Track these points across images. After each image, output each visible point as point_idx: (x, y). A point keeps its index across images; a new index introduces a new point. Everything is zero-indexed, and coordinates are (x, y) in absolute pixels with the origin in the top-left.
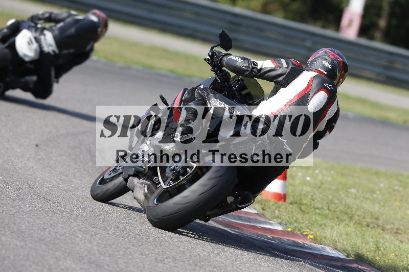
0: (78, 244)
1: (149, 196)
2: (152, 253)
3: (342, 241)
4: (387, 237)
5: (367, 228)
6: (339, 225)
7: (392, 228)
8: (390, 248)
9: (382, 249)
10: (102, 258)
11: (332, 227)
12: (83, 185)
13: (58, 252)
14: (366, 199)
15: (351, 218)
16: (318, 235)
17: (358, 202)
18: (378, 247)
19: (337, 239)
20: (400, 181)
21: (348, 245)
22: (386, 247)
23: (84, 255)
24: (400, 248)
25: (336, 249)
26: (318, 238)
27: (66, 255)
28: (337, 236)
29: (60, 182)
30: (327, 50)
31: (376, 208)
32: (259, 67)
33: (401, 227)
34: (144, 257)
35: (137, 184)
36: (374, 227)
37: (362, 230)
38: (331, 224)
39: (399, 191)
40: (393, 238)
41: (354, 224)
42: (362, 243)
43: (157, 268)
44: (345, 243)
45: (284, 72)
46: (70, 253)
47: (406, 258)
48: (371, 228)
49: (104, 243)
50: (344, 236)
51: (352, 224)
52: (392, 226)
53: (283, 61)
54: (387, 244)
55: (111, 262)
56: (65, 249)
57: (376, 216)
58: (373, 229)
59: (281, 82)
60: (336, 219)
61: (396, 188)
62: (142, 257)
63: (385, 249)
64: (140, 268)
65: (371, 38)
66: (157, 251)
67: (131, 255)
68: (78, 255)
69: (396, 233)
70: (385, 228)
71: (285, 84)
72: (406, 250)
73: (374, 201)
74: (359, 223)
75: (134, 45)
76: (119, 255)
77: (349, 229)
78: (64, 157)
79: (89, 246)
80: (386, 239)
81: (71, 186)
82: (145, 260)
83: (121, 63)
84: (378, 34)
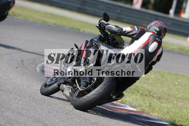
0: (12, 104)
1: (72, 94)
2: (46, 109)
3: (134, 103)
4: (155, 100)
5: (145, 96)
6: (133, 95)
7: (157, 97)
8: (156, 106)
9: (152, 106)
10: (23, 111)
11: (130, 96)
12: (14, 77)
13: (3, 108)
14: (145, 83)
15: (138, 92)
16: (123, 100)
17: (141, 84)
18: (151, 105)
19: (132, 101)
20: (161, 75)
21: (137, 104)
22: (154, 105)
23: (15, 110)
24: (161, 106)
25: (131, 106)
26: (123, 101)
27: (7, 110)
28: (132, 100)
29: (4, 76)
30: (157, 22)
31: (149, 87)
32: (124, 30)
33: (161, 96)
34: (43, 110)
35: (66, 88)
36: (149, 96)
37: (143, 97)
38: (129, 95)
39: (160, 80)
40: (157, 101)
41: (140, 94)
42: (143, 103)
43: (49, 116)
44: (136, 103)
45: (137, 33)
46: (8, 109)
47: (163, 110)
48: (148, 96)
49: (24, 104)
50: (135, 100)
51: (138, 95)
52: (157, 95)
53: (136, 27)
54: (155, 104)
55: (27, 113)
56: (6, 107)
57: (150, 91)
58: (149, 97)
59: (135, 37)
60: (131, 93)
61: (159, 78)
62: (42, 110)
63: (154, 106)
64: (41, 116)
65: (147, 8)
66: (49, 107)
67: (37, 109)
68: (12, 110)
69: (159, 99)
70: (154, 96)
71: (137, 38)
72: (164, 107)
73: (149, 84)
74: (142, 94)
75: (37, 12)
76: (31, 109)
77: (137, 97)
78: (5, 64)
79: (17, 106)
80: (154, 101)
81: (9, 77)
82: (43, 112)
83: (31, 20)
84: (150, 6)
